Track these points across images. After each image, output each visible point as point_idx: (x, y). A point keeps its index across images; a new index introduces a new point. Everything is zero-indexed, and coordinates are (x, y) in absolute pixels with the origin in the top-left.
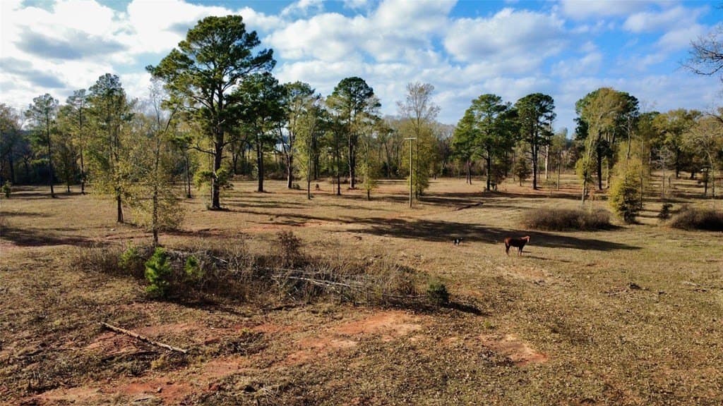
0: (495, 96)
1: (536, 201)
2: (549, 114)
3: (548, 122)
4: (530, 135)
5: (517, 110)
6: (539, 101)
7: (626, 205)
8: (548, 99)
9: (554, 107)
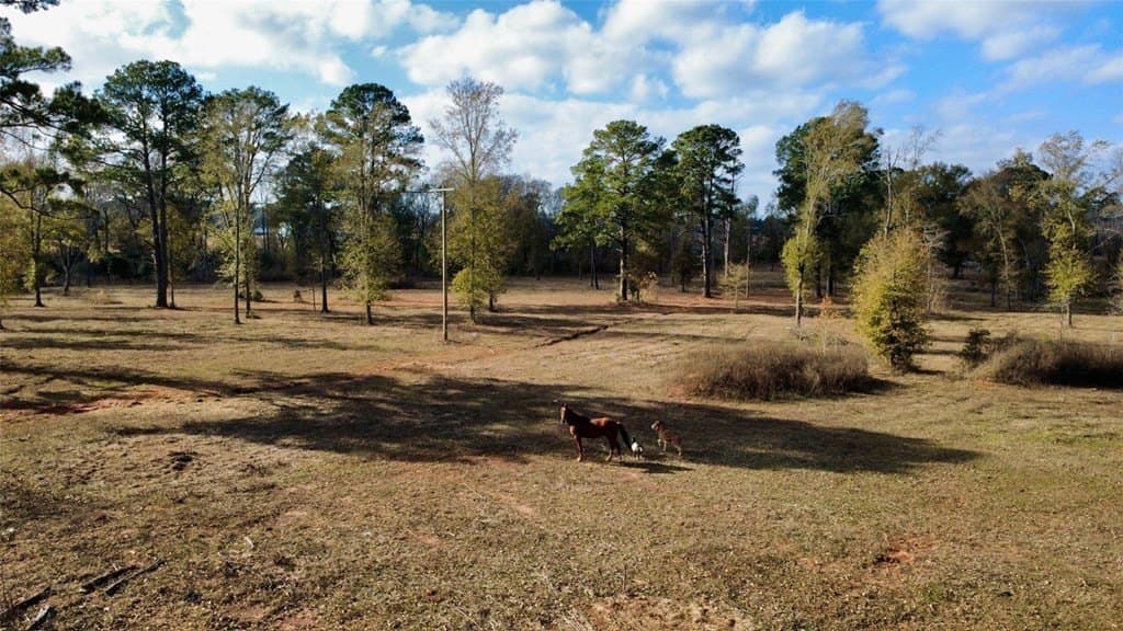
0: (634, 124)
1: (711, 321)
2: (731, 164)
3: (729, 177)
4: (699, 199)
5: (674, 153)
6: (715, 139)
7: (895, 333)
8: (729, 135)
9: (740, 152)
